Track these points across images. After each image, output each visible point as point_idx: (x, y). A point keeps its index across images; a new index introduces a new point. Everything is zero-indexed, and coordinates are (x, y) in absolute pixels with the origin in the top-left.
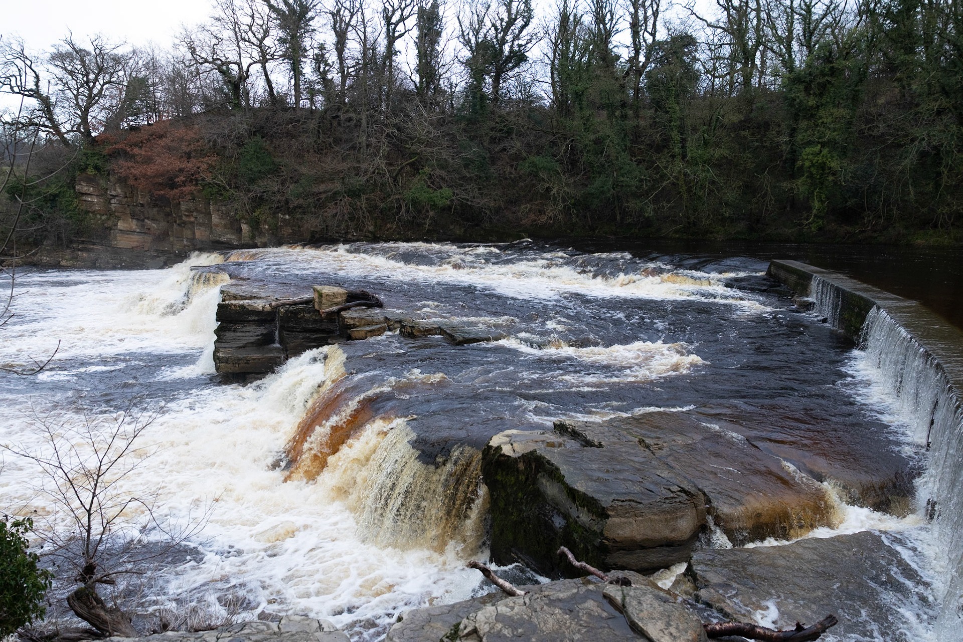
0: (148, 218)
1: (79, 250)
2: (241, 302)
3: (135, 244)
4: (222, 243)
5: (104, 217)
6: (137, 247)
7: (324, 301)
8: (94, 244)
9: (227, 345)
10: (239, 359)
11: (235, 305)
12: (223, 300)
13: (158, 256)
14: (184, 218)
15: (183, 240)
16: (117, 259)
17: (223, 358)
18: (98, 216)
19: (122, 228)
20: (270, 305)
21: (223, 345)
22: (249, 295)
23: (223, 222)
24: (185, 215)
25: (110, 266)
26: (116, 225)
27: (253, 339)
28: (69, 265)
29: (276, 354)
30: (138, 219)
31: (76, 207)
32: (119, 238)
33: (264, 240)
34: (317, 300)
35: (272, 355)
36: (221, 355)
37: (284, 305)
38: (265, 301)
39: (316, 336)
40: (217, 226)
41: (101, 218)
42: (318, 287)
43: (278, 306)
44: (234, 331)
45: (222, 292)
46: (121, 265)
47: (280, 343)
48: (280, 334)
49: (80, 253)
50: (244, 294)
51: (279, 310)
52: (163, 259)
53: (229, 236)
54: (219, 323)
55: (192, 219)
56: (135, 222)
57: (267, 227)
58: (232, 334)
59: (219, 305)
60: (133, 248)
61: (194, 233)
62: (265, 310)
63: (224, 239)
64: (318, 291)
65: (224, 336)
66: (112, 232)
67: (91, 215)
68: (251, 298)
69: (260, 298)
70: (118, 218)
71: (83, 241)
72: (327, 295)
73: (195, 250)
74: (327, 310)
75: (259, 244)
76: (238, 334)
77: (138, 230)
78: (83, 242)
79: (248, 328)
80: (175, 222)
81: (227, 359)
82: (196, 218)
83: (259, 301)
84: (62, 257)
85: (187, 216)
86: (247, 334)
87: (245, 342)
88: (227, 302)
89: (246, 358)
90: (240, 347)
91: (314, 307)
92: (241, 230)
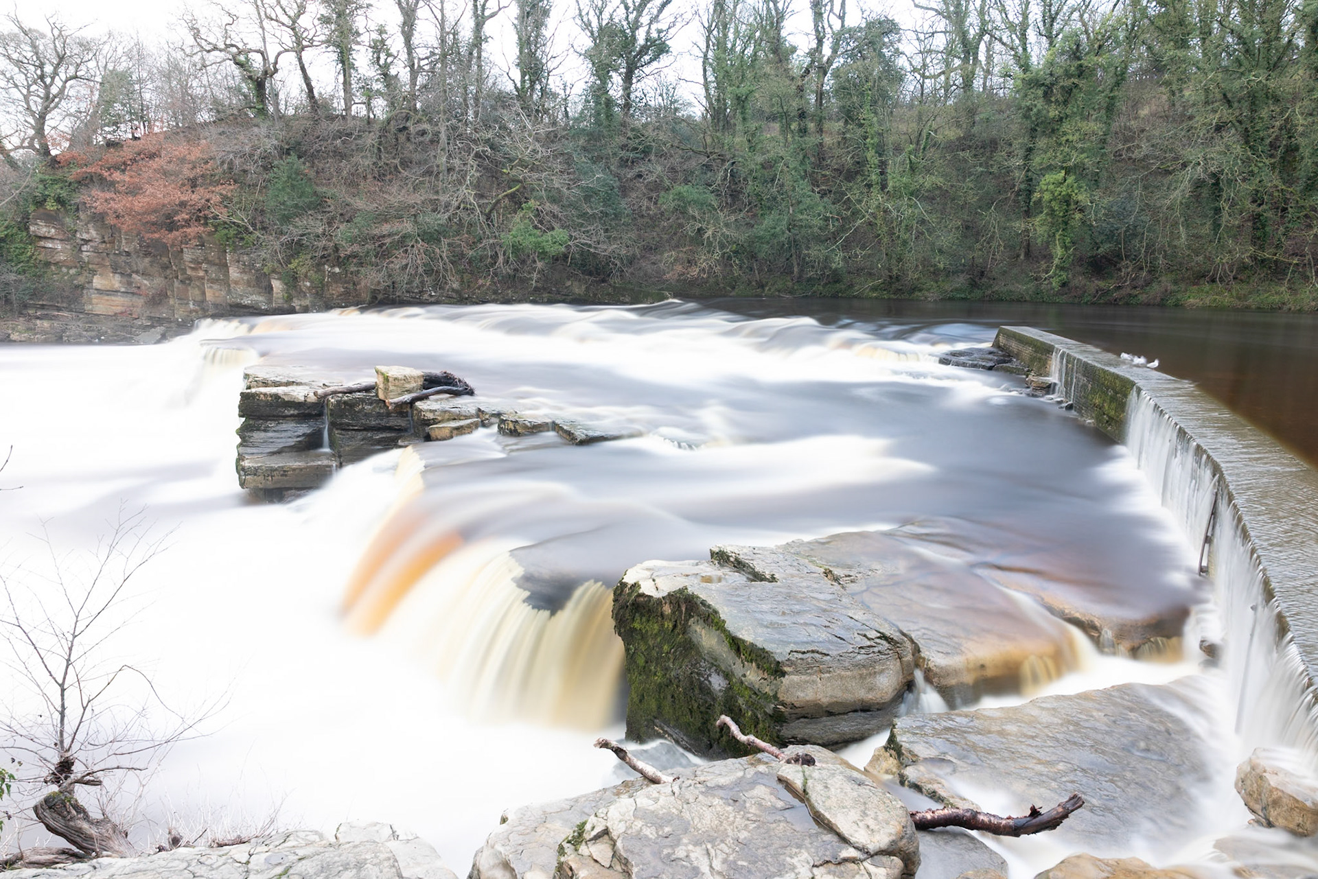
0: (137, 272)
1: (38, 318)
2: (273, 390)
3: (119, 309)
4: (245, 307)
5: (72, 271)
6: (122, 313)
7: (391, 388)
8: (59, 309)
9: (254, 450)
10: (273, 470)
11: (265, 395)
12: (249, 388)
13: (153, 326)
14: (189, 272)
15: (188, 304)
16: (93, 331)
17: (250, 468)
18: (64, 270)
19: (99, 287)
20: (315, 394)
21: (249, 450)
22: (284, 380)
23: (245, 278)
24: (190, 267)
25: (82, 340)
26: (90, 282)
27: (291, 442)
28: (23, 339)
29: (326, 462)
30: (121, 274)
31: (31, 257)
32: (94, 301)
33: (307, 302)
34: (381, 386)
35: (320, 463)
36: (246, 464)
37: (334, 393)
38: (307, 387)
39: (381, 436)
40: (236, 283)
41: (68, 273)
42: (383, 369)
43: (326, 395)
44: (265, 431)
45: (246, 376)
46: (99, 339)
47: (332, 446)
48: (330, 435)
49: (38, 322)
50: (278, 379)
51: (328, 401)
52: (160, 329)
53: (254, 297)
54: (243, 419)
55: (201, 274)
56: (118, 277)
57: (308, 284)
58: (262, 435)
59: (242, 394)
60: (116, 314)
61: (204, 293)
62: (308, 400)
63: (246, 302)
64: (382, 374)
65: (250, 437)
66: (85, 292)
67: (53, 268)
68: (288, 384)
69: (301, 384)
70: (93, 272)
71: (43, 305)
72: (395, 379)
73: (205, 317)
74: (396, 400)
75: (297, 308)
76: (270, 434)
77: (123, 290)
78: (43, 307)
79: (284, 426)
80: (177, 277)
81: (256, 469)
82: (206, 271)
83: (299, 388)
84: (13, 329)
85: (193, 269)
86: (283, 434)
87: (281, 446)
88: (253, 390)
89: (282, 467)
90: (273, 453)
91: (377, 395)
92: (272, 288)
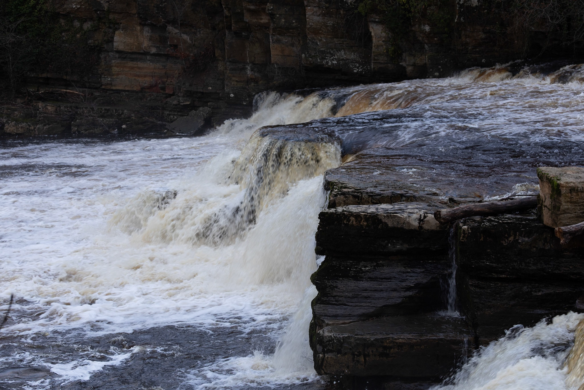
0: (174, 22)
1: (41, 99)
2: (372, 209)
3: (147, 81)
4: (329, 70)
5: (87, 26)
6: (151, 87)
7: (565, 206)
8: (68, 85)
9: (339, 311)
10: (366, 344)
11: (357, 216)
12: (332, 205)
13: (193, 107)
14: (247, 18)
15: (244, 69)
16: (111, 116)
17: (331, 339)
18: (77, 24)
19: (121, 48)
20: (437, 215)
21: (331, 310)
22: (388, 192)
23: (330, 23)
24: (249, 10)
25: (97, 131)
26: (111, 41)
27: (396, 298)
28: (20, 131)
29: (452, 335)
30: (153, 27)
31: (34, 7)
32: (115, 69)
33: (423, 59)
34: (548, 202)
35: (442, 336)
36: (326, 333)
37: (468, 214)
38: (423, 205)
39: (546, 291)
40: (316, 31)
41: (81, 28)
42: (551, 171)
43: (454, 218)
44: (357, 278)
45: (328, 186)
46: (120, 128)
47: (460, 306)
48: (459, 287)
49: (40, 105)
50: (377, 191)
51: (458, 228)
52: (204, 111)
53: (342, 54)
54: (322, 258)
55: (264, 20)
56: (147, 32)
57: (427, 28)
58: (352, 284)
59: (322, 216)
60: (143, 89)
61: (267, 52)
62: (426, 226)
63: (331, 62)
64: (550, 181)
65: (333, 288)
66: (102, 56)
67: (62, 21)
68: (393, 199)
69: (411, 199)
70: (115, 26)
71: (47, 79)
72: (573, 190)
73: (269, 89)
74: (573, 227)
75: (409, 69)
76: (364, 284)
77: (154, 50)
78: (47, 82)
79: (386, 271)
80: (229, 28)
81: (341, 342)
82: (272, 16)
83: (411, 207)
84: (8, 116)
85: (253, 12)
86: (385, 285)
87: (380, 303)
88: (340, 209)
89: (382, 341)
90: (366, 317)
91: (540, 219)
92: (370, 38)
